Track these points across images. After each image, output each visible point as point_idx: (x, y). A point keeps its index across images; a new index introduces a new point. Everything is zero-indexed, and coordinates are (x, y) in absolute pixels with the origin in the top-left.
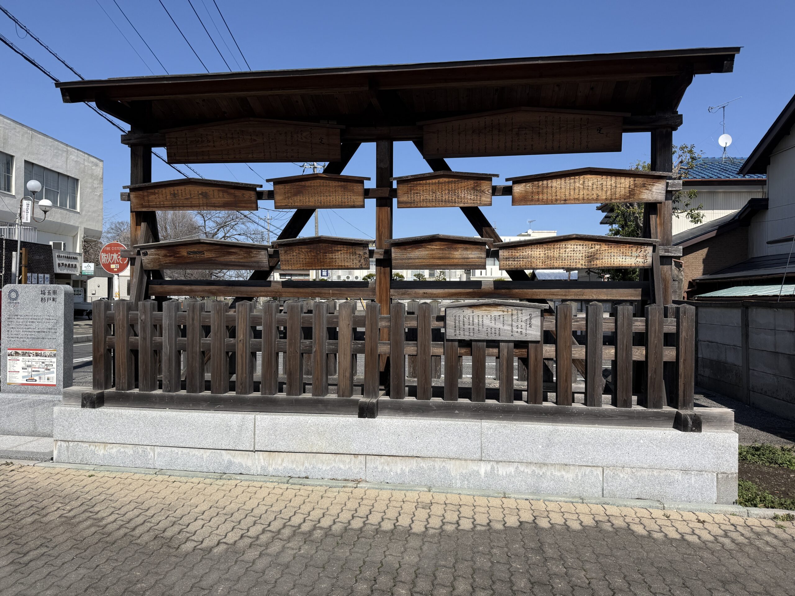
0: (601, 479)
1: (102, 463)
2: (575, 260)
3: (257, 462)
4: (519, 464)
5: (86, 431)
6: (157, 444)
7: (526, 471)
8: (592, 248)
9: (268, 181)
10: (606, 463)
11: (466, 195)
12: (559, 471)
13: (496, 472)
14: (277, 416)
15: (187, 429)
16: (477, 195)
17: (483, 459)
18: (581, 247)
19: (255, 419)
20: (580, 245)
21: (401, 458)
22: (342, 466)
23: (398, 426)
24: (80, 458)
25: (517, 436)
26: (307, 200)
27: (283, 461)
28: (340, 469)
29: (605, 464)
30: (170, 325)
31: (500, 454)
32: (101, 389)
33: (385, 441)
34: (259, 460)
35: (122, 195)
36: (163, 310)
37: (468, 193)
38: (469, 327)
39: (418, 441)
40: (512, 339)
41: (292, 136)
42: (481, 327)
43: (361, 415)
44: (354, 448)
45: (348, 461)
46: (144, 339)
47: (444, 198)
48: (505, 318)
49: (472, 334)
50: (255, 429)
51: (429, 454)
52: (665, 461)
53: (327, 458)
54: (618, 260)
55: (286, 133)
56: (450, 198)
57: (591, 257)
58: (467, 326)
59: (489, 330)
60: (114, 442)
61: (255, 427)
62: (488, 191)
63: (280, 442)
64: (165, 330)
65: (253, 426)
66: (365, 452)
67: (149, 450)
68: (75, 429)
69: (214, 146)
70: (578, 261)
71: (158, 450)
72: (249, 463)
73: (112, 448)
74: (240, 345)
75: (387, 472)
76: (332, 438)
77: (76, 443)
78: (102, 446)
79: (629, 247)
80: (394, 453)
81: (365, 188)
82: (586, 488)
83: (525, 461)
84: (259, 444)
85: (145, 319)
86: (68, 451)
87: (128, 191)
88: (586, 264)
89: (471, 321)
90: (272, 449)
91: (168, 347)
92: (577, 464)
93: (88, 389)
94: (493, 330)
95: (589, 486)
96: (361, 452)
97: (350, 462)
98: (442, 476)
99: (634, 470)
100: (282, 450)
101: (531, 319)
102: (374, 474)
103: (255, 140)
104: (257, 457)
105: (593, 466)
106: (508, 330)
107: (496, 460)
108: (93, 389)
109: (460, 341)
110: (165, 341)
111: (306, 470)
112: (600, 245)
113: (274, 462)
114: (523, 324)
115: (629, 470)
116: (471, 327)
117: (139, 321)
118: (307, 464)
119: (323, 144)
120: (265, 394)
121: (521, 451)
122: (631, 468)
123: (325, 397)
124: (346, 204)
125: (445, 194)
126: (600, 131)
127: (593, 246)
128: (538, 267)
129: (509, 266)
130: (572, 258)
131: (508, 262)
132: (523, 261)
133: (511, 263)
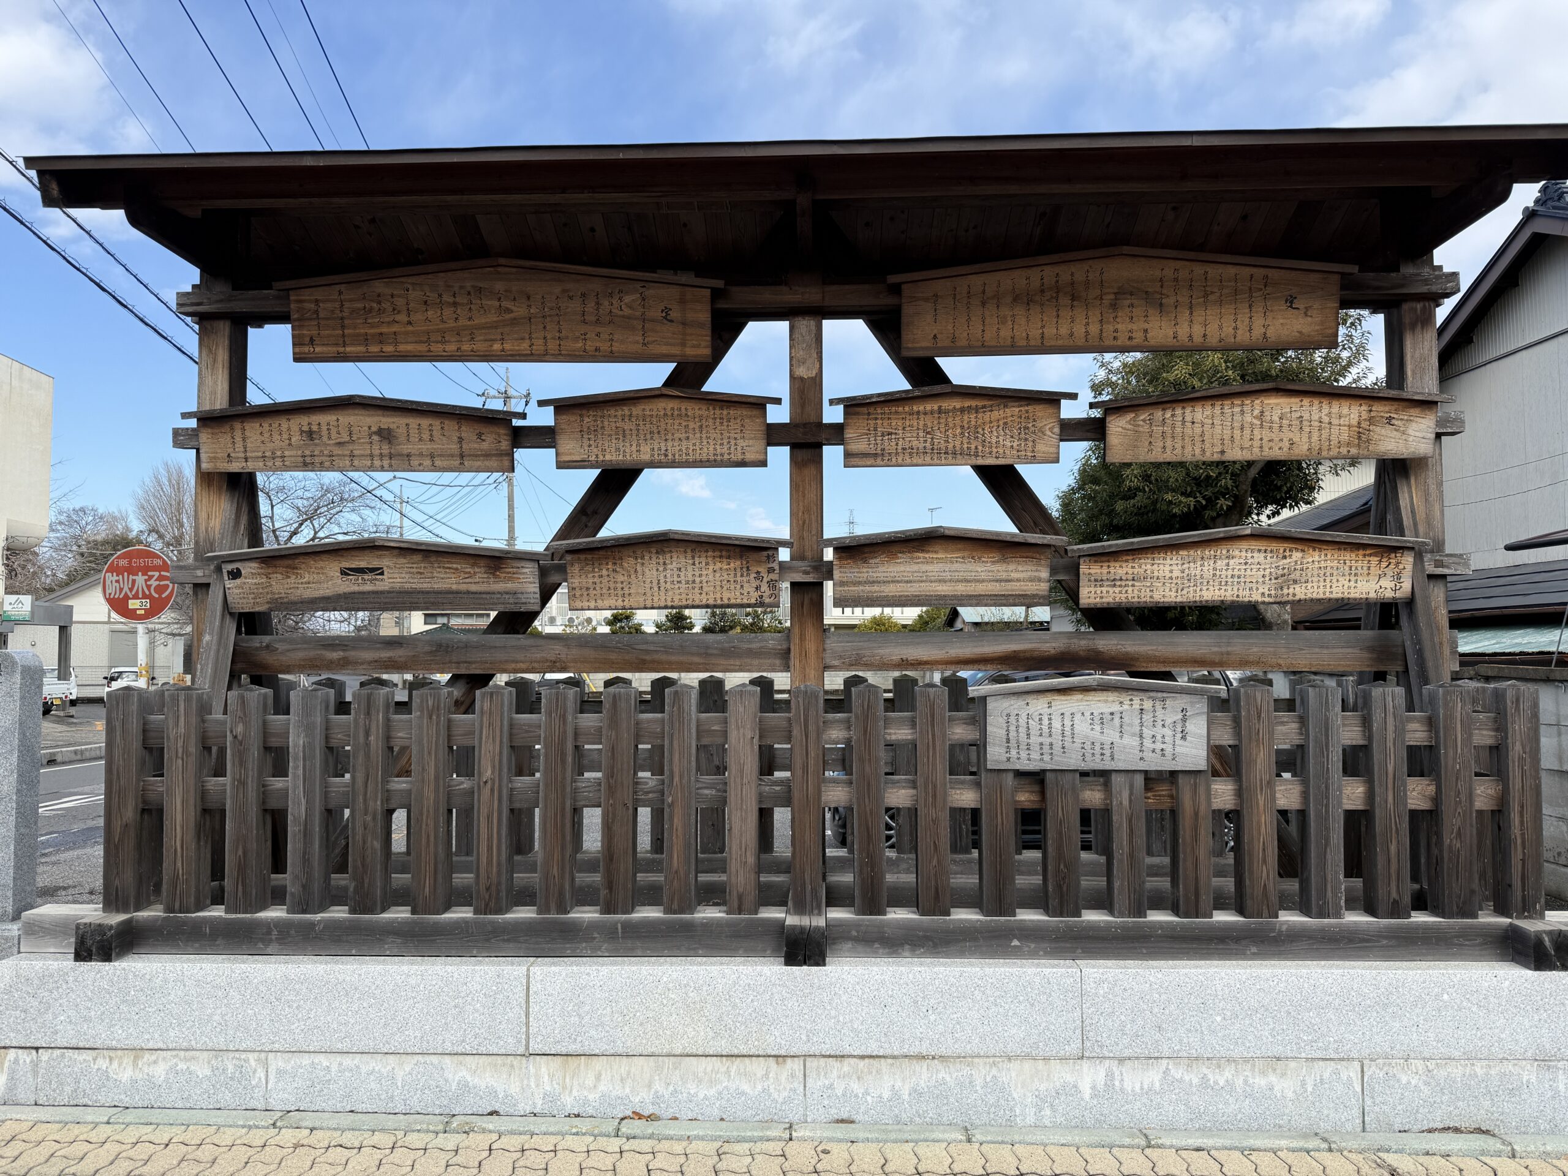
0: (1359, 1089)
1: (127, 1101)
2: (1249, 585)
3: (533, 1085)
4: (1171, 1062)
5: (87, 1020)
6: (277, 1046)
7: (1187, 1078)
8: (1285, 557)
9: (542, 403)
10: (1368, 1051)
11: (1001, 438)
12: (1263, 1073)
13: (1117, 1083)
14: (583, 969)
15: (355, 1007)
16: (1026, 440)
17: (1087, 1054)
18: (1262, 555)
19: (528, 976)
20: (1259, 551)
21: (890, 1061)
22: (746, 1087)
23: (883, 982)
24: (68, 1089)
25: (1164, 997)
26: (634, 448)
27: (598, 1078)
28: (743, 1093)
29: (1365, 1053)
30: (308, 748)
31: (1126, 1041)
32: (126, 910)
33: (851, 1021)
34: (538, 1077)
35: (176, 433)
36: (292, 710)
37: (1006, 434)
38: (1041, 739)
39: (932, 1018)
40: (1142, 766)
41: (598, 303)
42: (1068, 739)
43: (791, 960)
44: (776, 1040)
45: (760, 1073)
46: (241, 783)
47: (950, 446)
48: (1126, 720)
49: (1047, 758)
50: (527, 1002)
51: (958, 1049)
52: (1500, 1040)
53: (709, 1069)
54: (1340, 584)
55: (583, 295)
56: (966, 446)
57: (1284, 579)
58: (1035, 740)
59: (1088, 746)
60: (161, 1045)
61: (528, 996)
62: (1051, 429)
63: (593, 1032)
64: (296, 759)
65: (523, 994)
66: (805, 1049)
67: (253, 1063)
68: (55, 1017)
69: (409, 323)
70: (1254, 586)
71: (277, 1062)
72: (514, 1089)
73: (155, 1062)
74: (486, 791)
75: (856, 1096)
76: (720, 1019)
77: (59, 1052)
78: (128, 1059)
79: (1364, 556)
80: (873, 1048)
81: (769, 421)
82: (1326, 1112)
83: (1185, 1055)
84: (540, 1038)
85: (244, 736)
86: (35, 1073)
87: (193, 423)
88: (1273, 592)
89: (1045, 728)
90: (573, 1048)
91: (303, 801)
92: (1303, 1055)
93: (91, 912)
94: (1097, 747)
95: (1332, 1105)
96: (794, 1051)
97: (766, 1076)
98: (991, 1100)
99: (1431, 1065)
100: (597, 1052)
101: (1184, 720)
102: (826, 1102)
103: (508, 311)
104: (532, 1070)
105: (1340, 1060)
106: (1132, 747)
107: (1117, 1054)
108: (105, 910)
109: (1019, 774)
110: (295, 787)
111: (657, 1098)
112: (1303, 551)
113: (575, 1083)
114: (1168, 732)
115: (1420, 1064)
116: (1046, 740)
117: (229, 738)
118: (658, 1086)
119: (671, 321)
120: (548, 912)
121: (1176, 1030)
122: (1424, 1059)
123: (696, 915)
124: (726, 457)
125: (955, 436)
126: (1291, 302)
127: (1287, 554)
128: (1166, 600)
129: (1102, 598)
130: (1242, 580)
131: (1099, 590)
132: (1133, 586)
133: (1108, 592)
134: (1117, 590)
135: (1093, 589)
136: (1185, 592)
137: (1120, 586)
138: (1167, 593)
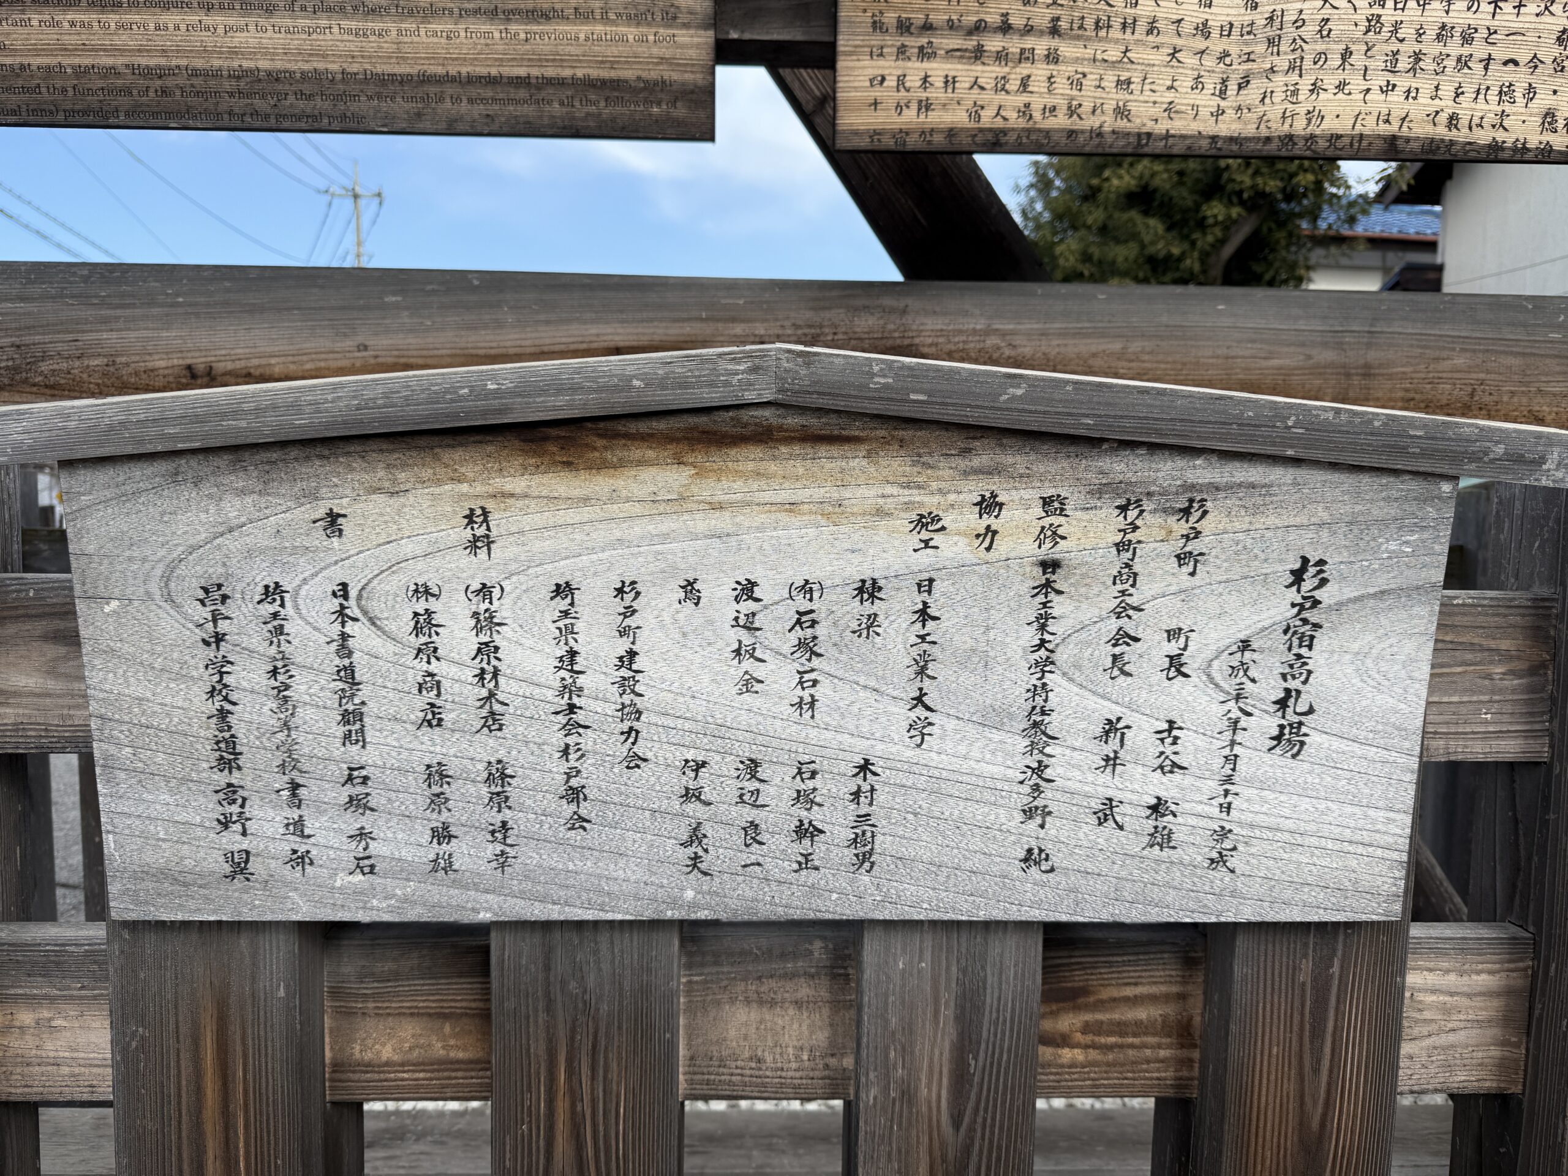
2: (1499, 75)
94: (778, 789)
106: (982, 790)
128: (1180, 126)
129: (925, 106)
130: (1479, 50)
131: (915, 70)
132: (1052, 57)
133: (950, 82)
134: (988, 72)
135: (890, 67)
136: (1252, 94)
137: (1001, 57)
138: (1185, 98)
